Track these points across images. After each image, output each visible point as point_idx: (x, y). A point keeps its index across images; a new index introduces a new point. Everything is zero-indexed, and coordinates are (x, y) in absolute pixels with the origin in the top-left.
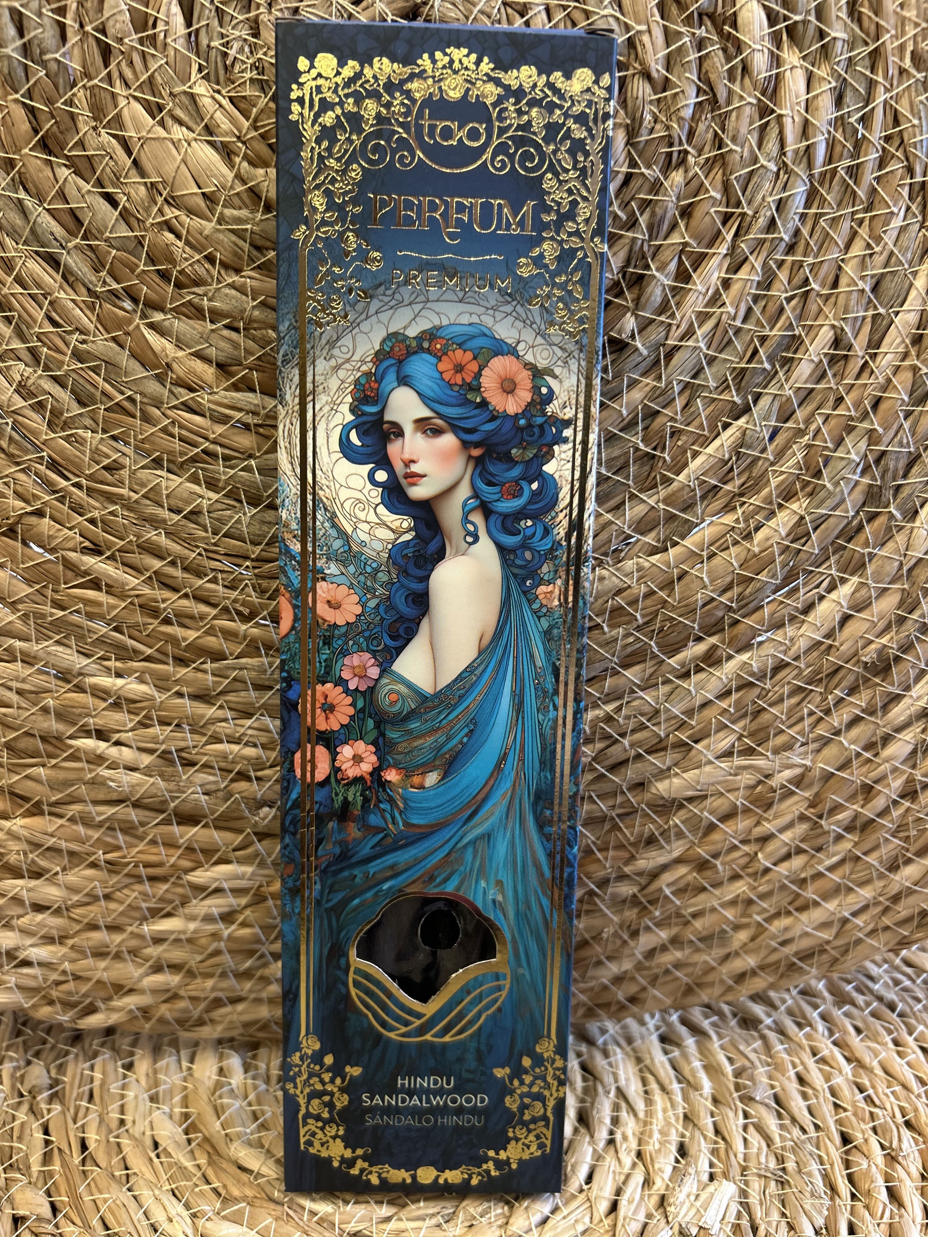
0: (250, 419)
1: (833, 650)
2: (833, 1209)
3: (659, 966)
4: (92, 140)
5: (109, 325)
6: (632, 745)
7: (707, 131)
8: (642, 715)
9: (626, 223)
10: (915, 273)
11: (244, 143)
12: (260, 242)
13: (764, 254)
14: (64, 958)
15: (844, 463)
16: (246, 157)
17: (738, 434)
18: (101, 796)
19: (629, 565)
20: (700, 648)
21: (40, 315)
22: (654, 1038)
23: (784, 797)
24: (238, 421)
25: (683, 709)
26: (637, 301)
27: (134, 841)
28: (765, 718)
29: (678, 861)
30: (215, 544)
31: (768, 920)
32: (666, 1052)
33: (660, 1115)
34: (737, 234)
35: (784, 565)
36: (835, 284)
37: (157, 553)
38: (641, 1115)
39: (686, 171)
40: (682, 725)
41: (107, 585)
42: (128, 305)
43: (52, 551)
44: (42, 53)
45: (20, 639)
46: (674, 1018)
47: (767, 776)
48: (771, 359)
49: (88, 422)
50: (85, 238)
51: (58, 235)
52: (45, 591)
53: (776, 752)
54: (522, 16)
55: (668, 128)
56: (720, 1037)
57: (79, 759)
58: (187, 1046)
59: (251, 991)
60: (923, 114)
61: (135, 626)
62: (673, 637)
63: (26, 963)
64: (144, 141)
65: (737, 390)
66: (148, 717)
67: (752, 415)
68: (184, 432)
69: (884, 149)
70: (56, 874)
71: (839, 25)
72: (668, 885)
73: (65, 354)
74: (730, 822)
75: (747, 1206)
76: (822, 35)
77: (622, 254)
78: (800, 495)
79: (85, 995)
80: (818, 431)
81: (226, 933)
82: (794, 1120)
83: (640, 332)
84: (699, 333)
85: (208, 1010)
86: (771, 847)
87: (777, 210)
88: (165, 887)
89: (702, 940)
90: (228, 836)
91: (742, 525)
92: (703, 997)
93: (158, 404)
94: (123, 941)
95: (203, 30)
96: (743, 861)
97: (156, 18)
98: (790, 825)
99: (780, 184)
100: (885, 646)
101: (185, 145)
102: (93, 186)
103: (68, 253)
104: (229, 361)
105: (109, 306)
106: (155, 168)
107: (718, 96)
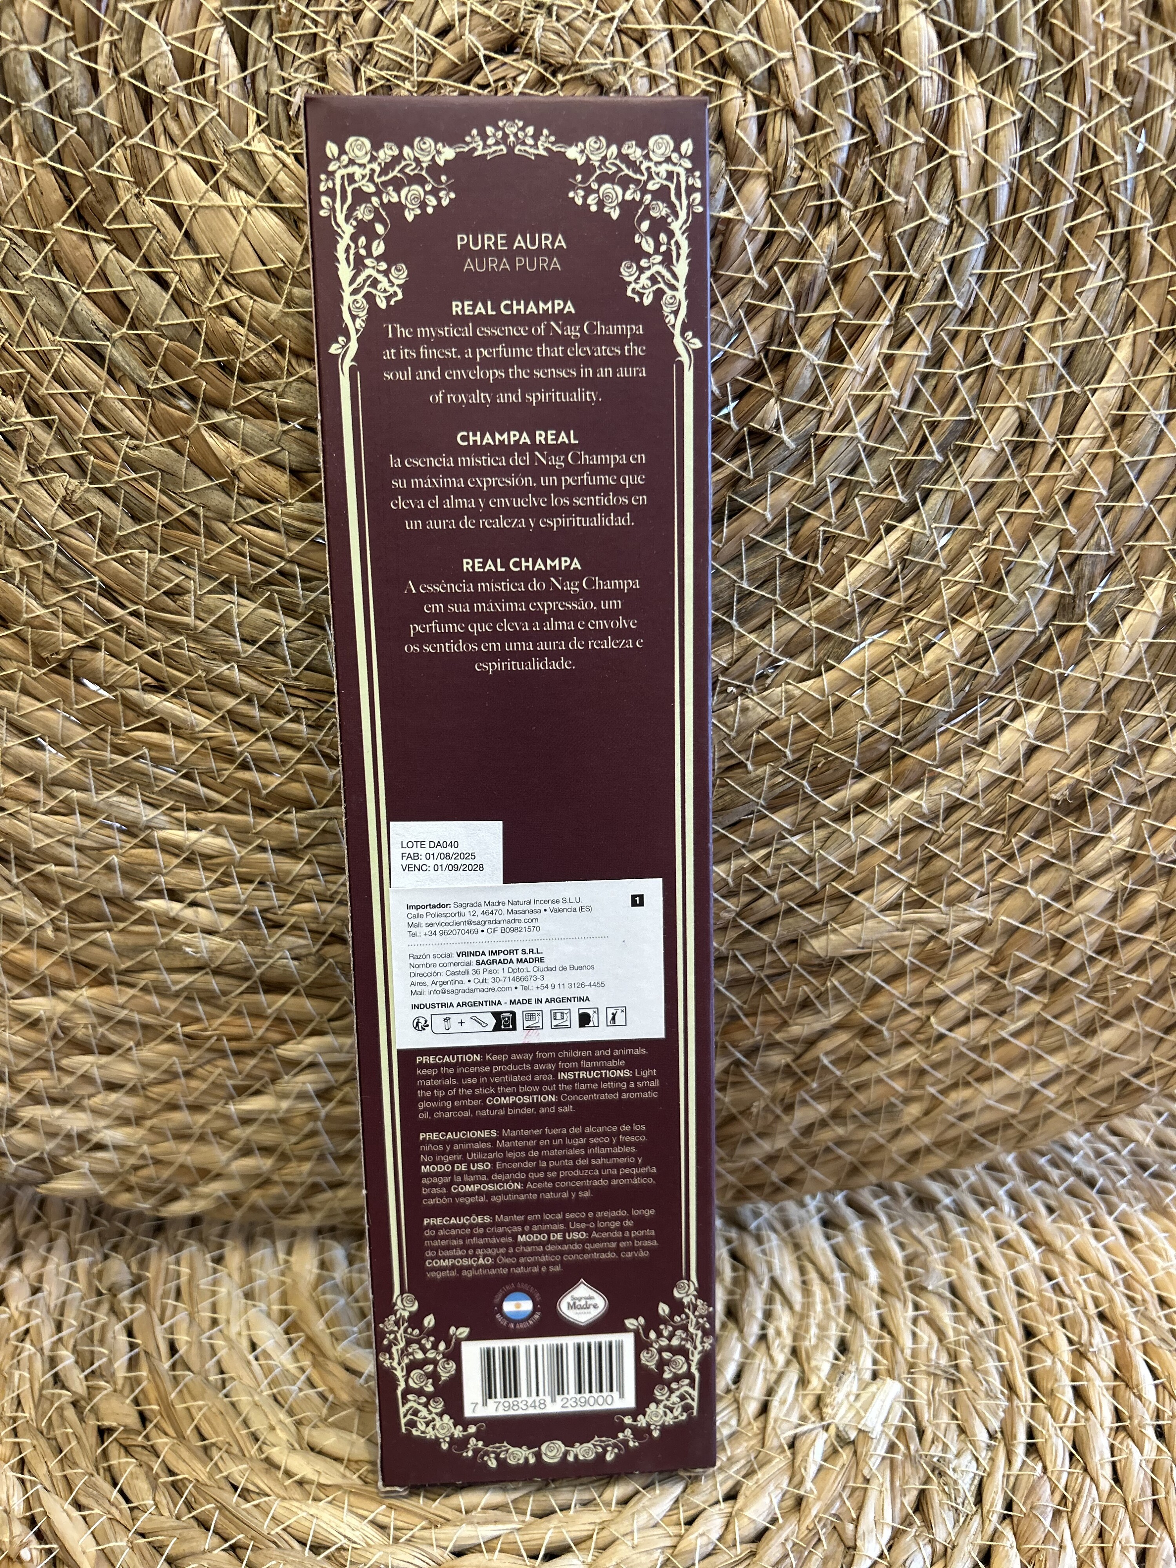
1: (1017, 787)
2: (1010, 1412)
3: (817, 1143)
4: (135, 210)
5: (164, 426)
6: (782, 898)
7: (864, 179)
8: (793, 864)
9: (768, 292)
10: (1116, 343)
13: (934, 324)
14: (141, 1142)
15: (1029, 570)
17: (903, 539)
18: (177, 963)
19: (777, 692)
20: (862, 787)
21: (84, 418)
22: (815, 1221)
23: (960, 955)
24: (317, 536)
25: (842, 857)
26: (782, 385)
27: (216, 1011)
28: (937, 865)
29: (839, 1026)
30: (296, 679)
31: (944, 1092)
32: (828, 1238)
33: (819, 1307)
34: (901, 301)
35: (959, 690)
36: (1020, 358)
37: (231, 690)
38: (798, 1307)
39: (840, 227)
40: (841, 875)
41: (174, 726)
42: (184, 404)
43: (110, 689)
44: (72, 106)
45: (78, 789)
46: (839, 1198)
47: (941, 931)
48: (942, 449)
49: (144, 540)
50: (132, 326)
51: (100, 324)
52: (103, 735)
53: (950, 903)
54: (641, 45)
55: (817, 176)
56: (891, 1219)
57: (149, 922)
58: (283, 1236)
60: (1127, 149)
61: (208, 772)
62: (829, 775)
63: (100, 1147)
64: (197, 210)
65: (903, 487)
66: (226, 874)
67: (920, 516)
68: (256, 550)
69: (1080, 193)
70: (130, 1049)
71: (1025, 42)
72: (827, 1054)
73: (114, 463)
74: (898, 983)
75: (913, 1408)
76: (1005, 54)
77: (764, 330)
78: (978, 608)
79: (168, 1181)
80: (1000, 532)
81: (323, 1113)
82: (971, 1312)
83: (786, 422)
84: (856, 420)
85: (306, 1196)
86: (946, 1010)
87: (950, 271)
88: (252, 1062)
89: (867, 1114)
90: (322, 1005)
91: (909, 645)
92: (872, 1177)
93: (224, 518)
94: (207, 1122)
95: (261, 74)
96: (913, 1026)
97: (204, 61)
98: (968, 986)
99: (953, 240)
100: (1079, 781)
101: (245, 213)
102: (139, 265)
103: (113, 344)
104: (305, 467)
105: (162, 406)
106: (210, 241)
107: (878, 136)
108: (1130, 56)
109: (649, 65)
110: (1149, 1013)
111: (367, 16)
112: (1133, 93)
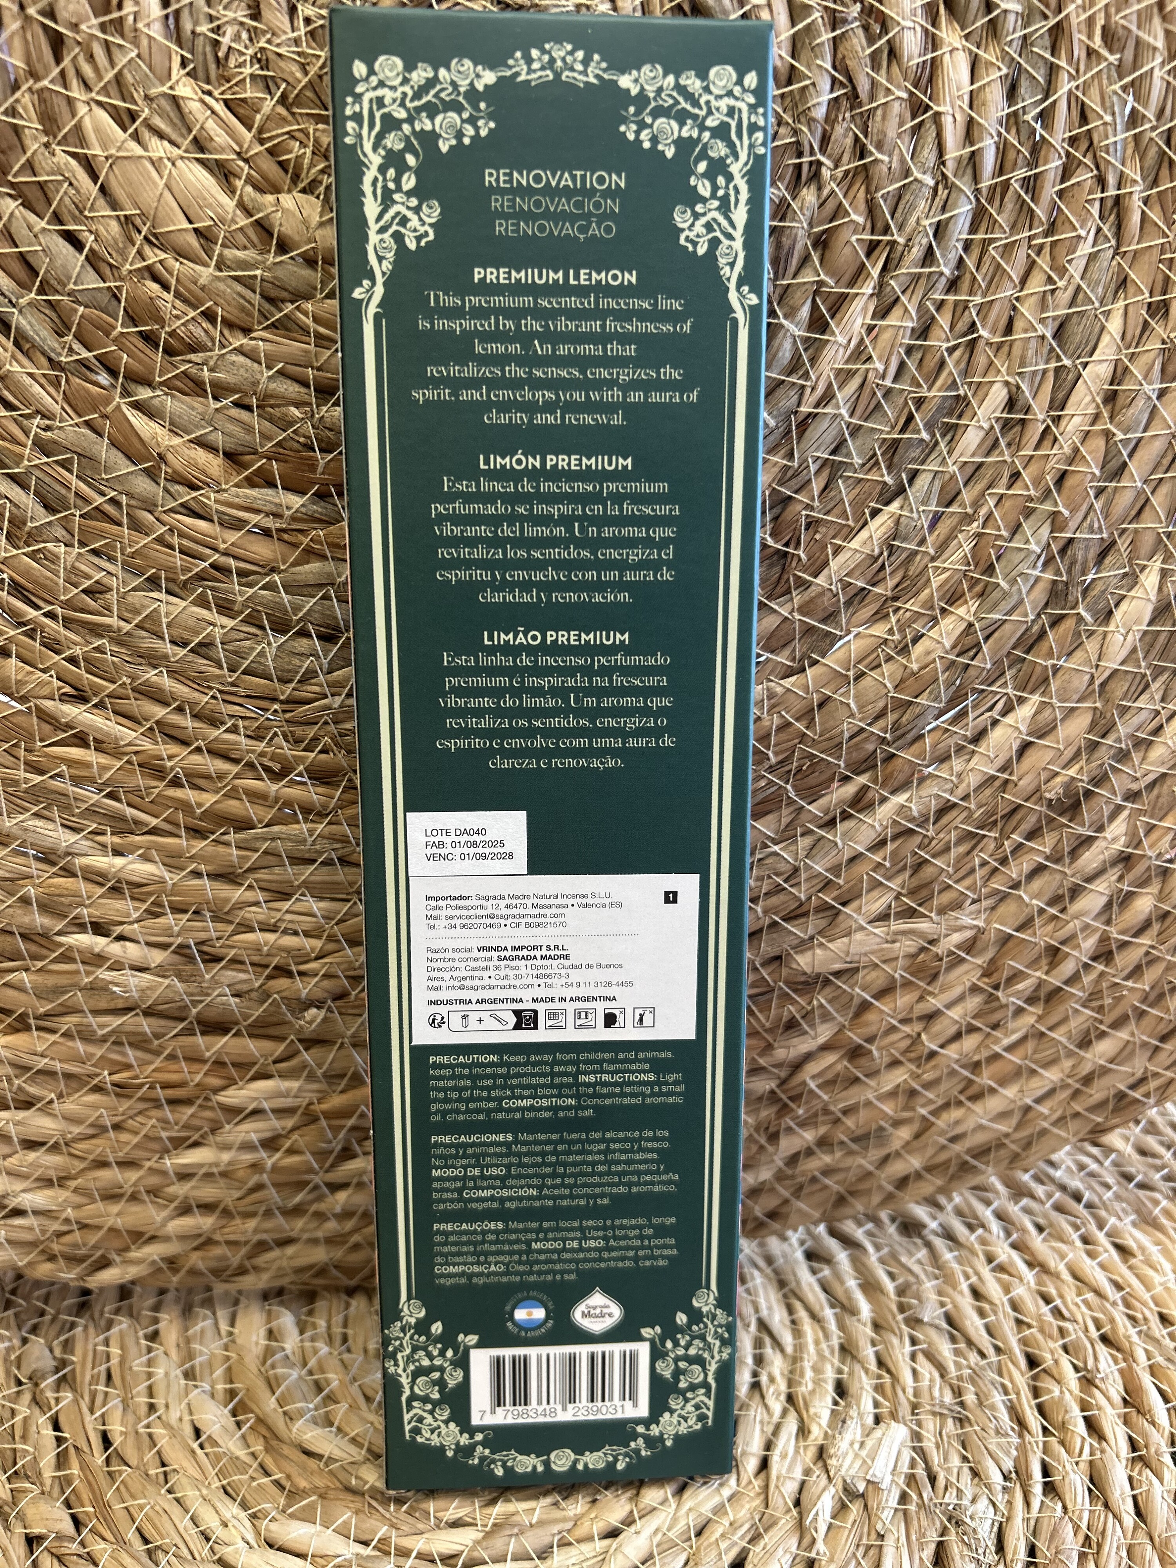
0: (270, 523)
1: (1010, 786)
2: (1023, 1450)
3: (803, 1174)
4: (44, 161)
5: (80, 405)
6: (766, 912)
7: (845, 136)
8: (777, 875)
10: (1107, 313)
11: (246, 161)
12: (274, 293)
13: (920, 293)
14: (66, 1204)
16: (249, 180)
17: (891, 524)
18: (103, 1005)
19: (758, 690)
20: (849, 790)
22: (799, 1255)
23: (951, 966)
24: (255, 526)
25: (828, 865)
27: (147, 1056)
28: (928, 872)
29: (826, 1048)
30: (233, 684)
31: (935, 1113)
32: (814, 1272)
33: (812, 1349)
34: (884, 269)
35: (949, 684)
36: (1009, 329)
37: (160, 698)
38: (789, 1350)
39: (820, 189)
40: (827, 885)
41: (95, 740)
42: (103, 378)
43: (22, 699)
46: (821, 1229)
48: (930, 426)
49: (60, 532)
50: (41, 291)
51: (5, 289)
52: (15, 751)
53: (941, 912)
55: (796, 132)
56: (878, 1248)
57: (72, 960)
58: (225, 1304)
59: (303, 1230)
60: (1116, 109)
61: (136, 791)
62: (814, 778)
63: (18, 1212)
64: (114, 161)
65: (889, 468)
66: (158, 904)
67: (906, 498)
68: (185, 542)
69: (1068, 154)
70: (51, 1102)
72: (813, 1077)
73: (25, 446)
74: (888, 999)
75: (921, 1453)
78: (968, 596)
79: (95, 1247)
80: (990, 515)
81: (269, 1163)
82: (971, 1343)
84: (839, 396)
85: (250, 1256)
86: (938, 1026)
87: (935, 235)
88: (190, 1111)
89: (855, 1140)
90: (267, 1045)
91: (897, 637)
92: (859, 1206)
93: (150, 506)
94: (140, 1179)
95: (186, 10)
96: (905, 1044)
98: (961, 999)
99: (938, 203)
100: (1073, 779)
101: (169, 165)
102: (48, 223)
103: (20, 312)
104: (241, 449)
105: (78, 380)
106: (129, 196)
107: (859, 90)
108: (1118, 11)
110: (1145, 1021)
112: (1122, 50)
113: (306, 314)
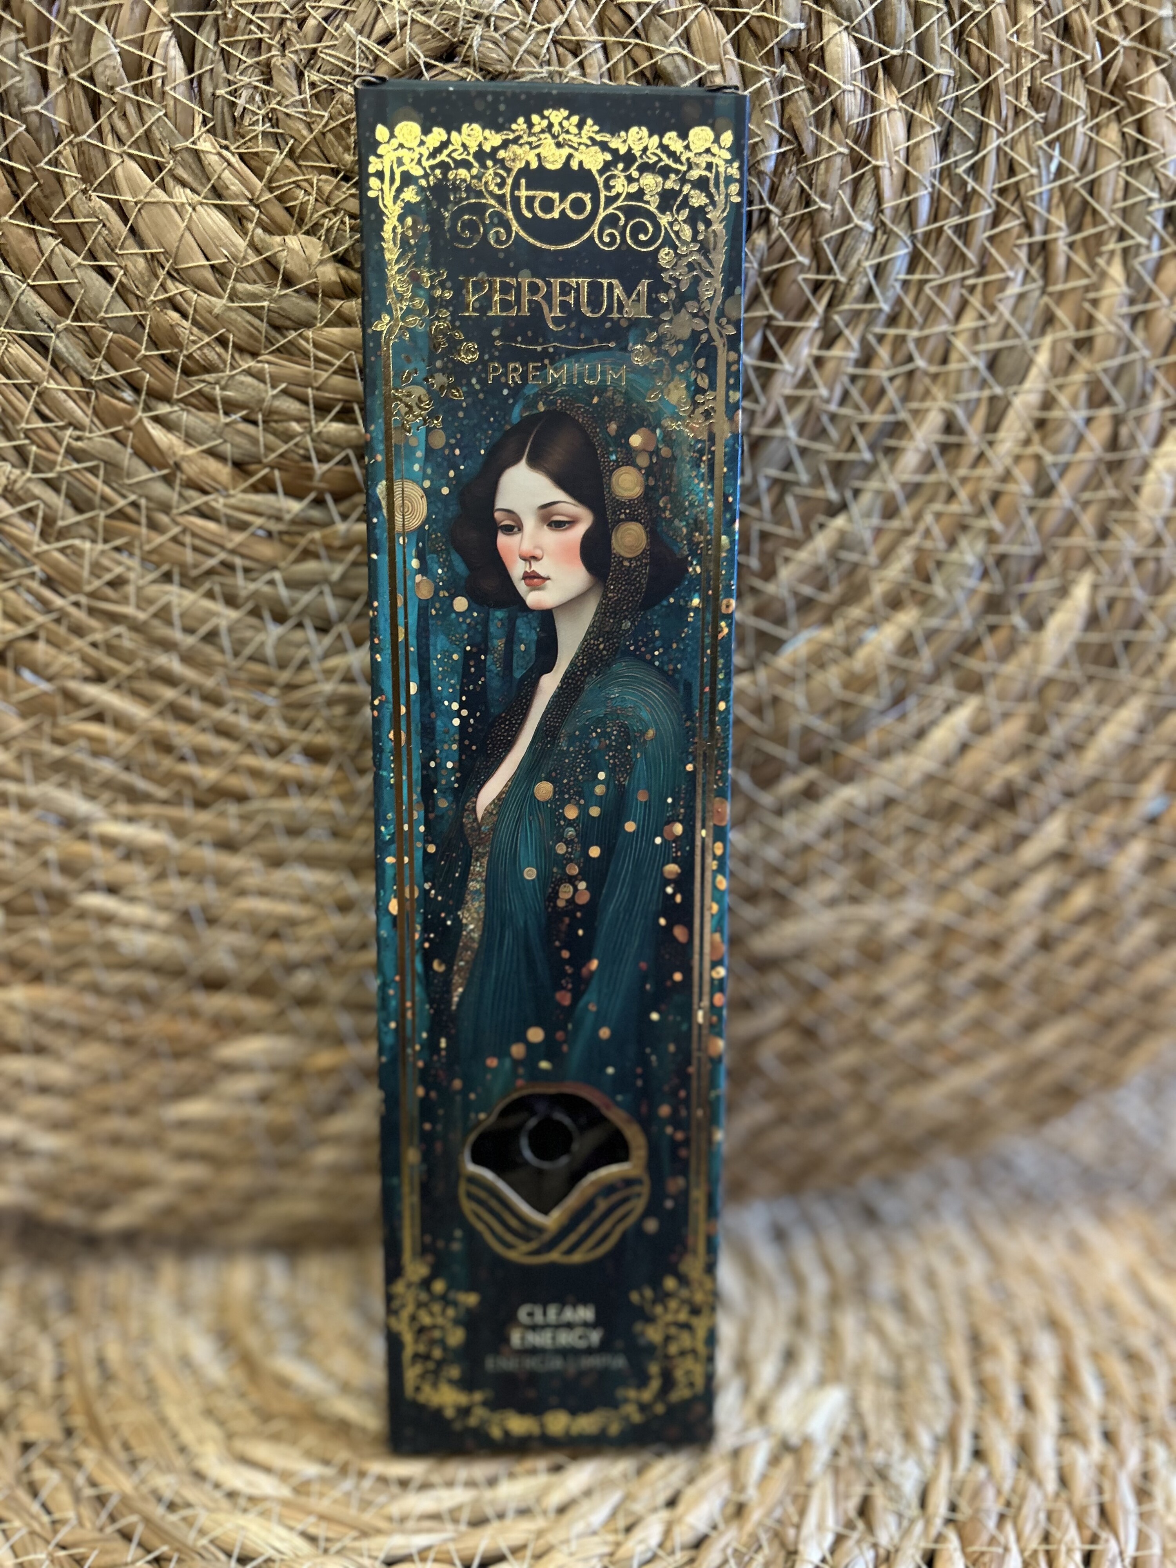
0: (272, 526)
2: (955, 1417)
4: (81, 206)
5: (107, 418)
7: (792, 188)
10: (1036, 348)
11: (257, 206)
12: (279, 322)
14: (75, 1149)
15: (958, 567)
16: (259, 223)
17: (836, 535)
18: (112, 961)
20: (798, 782)
21: (27, 409)
22: (764, 1233)
24: (258, 528)
29: (780, 1027)
30: (235, 670)
34: (830, 305)
35: (892, 684)
36: (945, 361)
37: (171, 681)
39: (769, 233)
41: (113, 718)
42: (128, 395)
43: (49, 679)
44: (21, 105)
45: (15, 782)
48: (872, 448)
49: (86, 531)
50: (76, 318)
51: (45, 316)
53: (889, 897)
54: (576, 56)
57: (84, 919)
60: (1042, 162)
61: (147, 764)
64: (142, 206)
65: (834, 485)
67: (850, 513)
68: (198, 542)
69: (998, 204)
71: (943, 60)
73: (57, 453)
74: (839, 981)
75: (858, 1415)
76: (924, 71)
78: (909, 604)
84: (788, 419)
86: (887, 1009)
87: (875, 276)
91: (841, 641)
93: (166, 508)
95: (207, 76)
97: (152, 63)
98: (907, 984)
99: (877, 247)
100: (1011, 777)
101: (190, 209)
102: (84, 259)
103: (58, 336)
104: (247, 459)
105: (106, 397)
106: (155, 237)
107: (804, 146)
108: (1043, 74)
109: (584, 75)
111: (311, 23)
112: (1047, 109)
113: (307, 340)
